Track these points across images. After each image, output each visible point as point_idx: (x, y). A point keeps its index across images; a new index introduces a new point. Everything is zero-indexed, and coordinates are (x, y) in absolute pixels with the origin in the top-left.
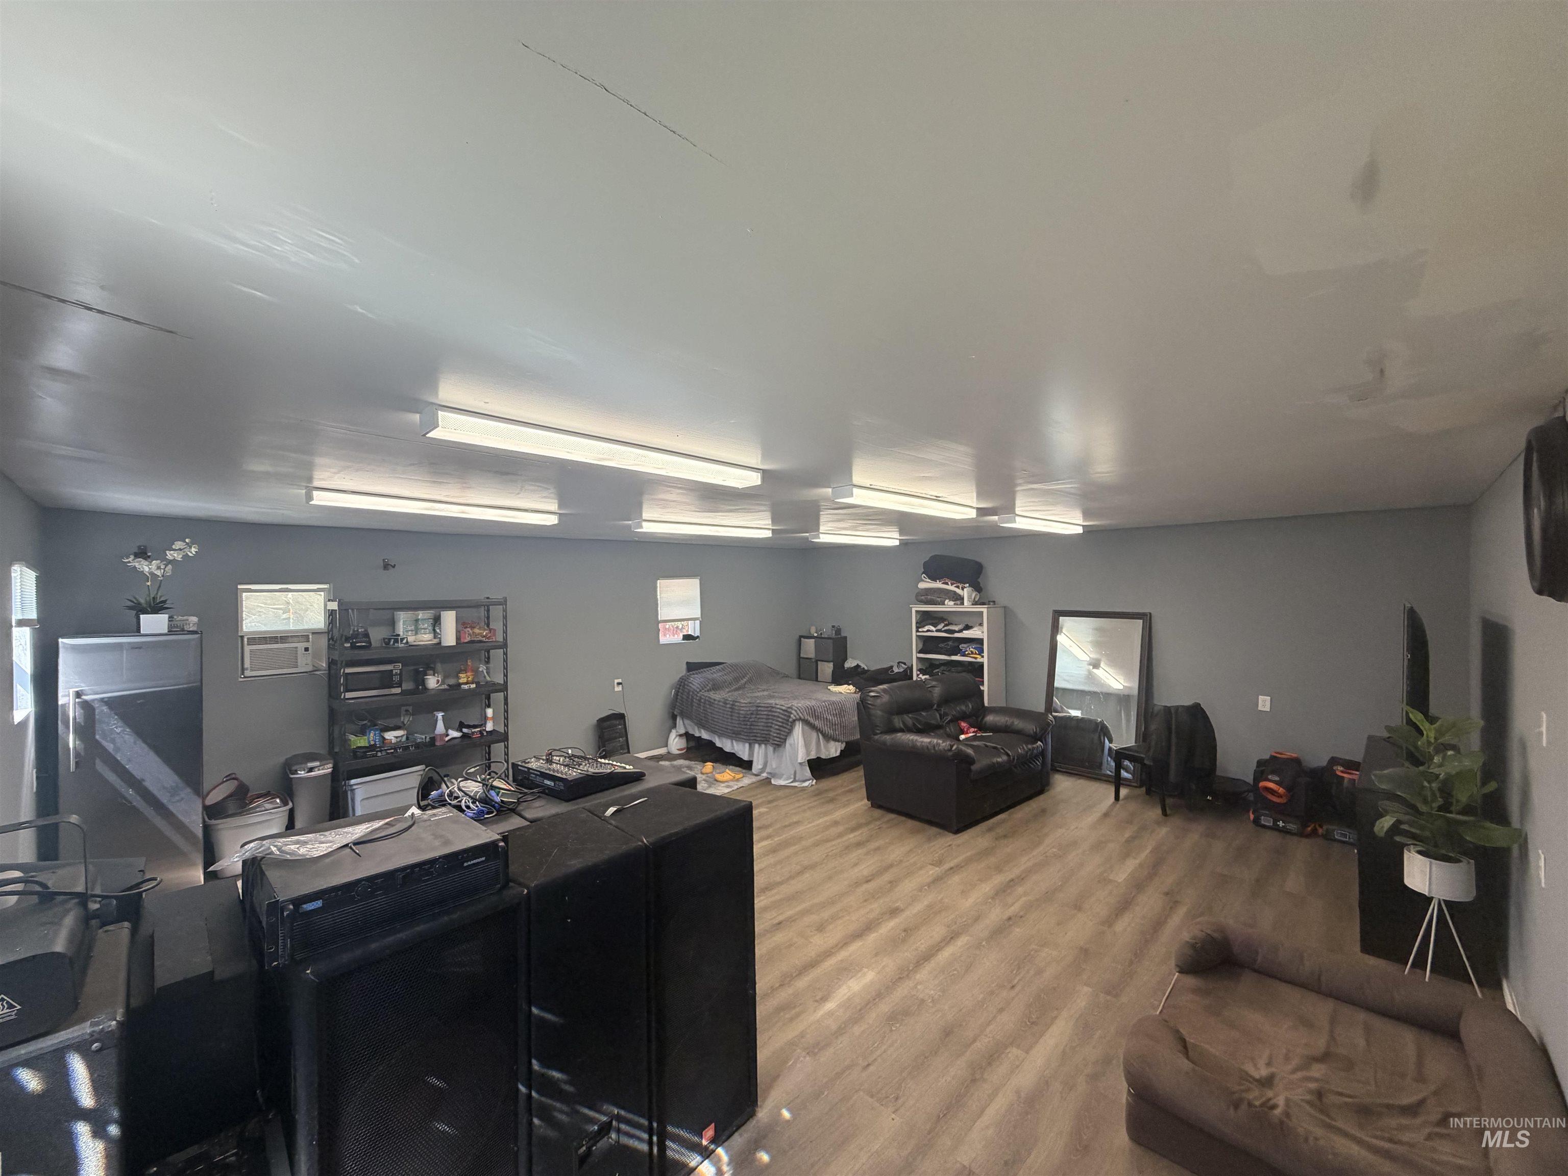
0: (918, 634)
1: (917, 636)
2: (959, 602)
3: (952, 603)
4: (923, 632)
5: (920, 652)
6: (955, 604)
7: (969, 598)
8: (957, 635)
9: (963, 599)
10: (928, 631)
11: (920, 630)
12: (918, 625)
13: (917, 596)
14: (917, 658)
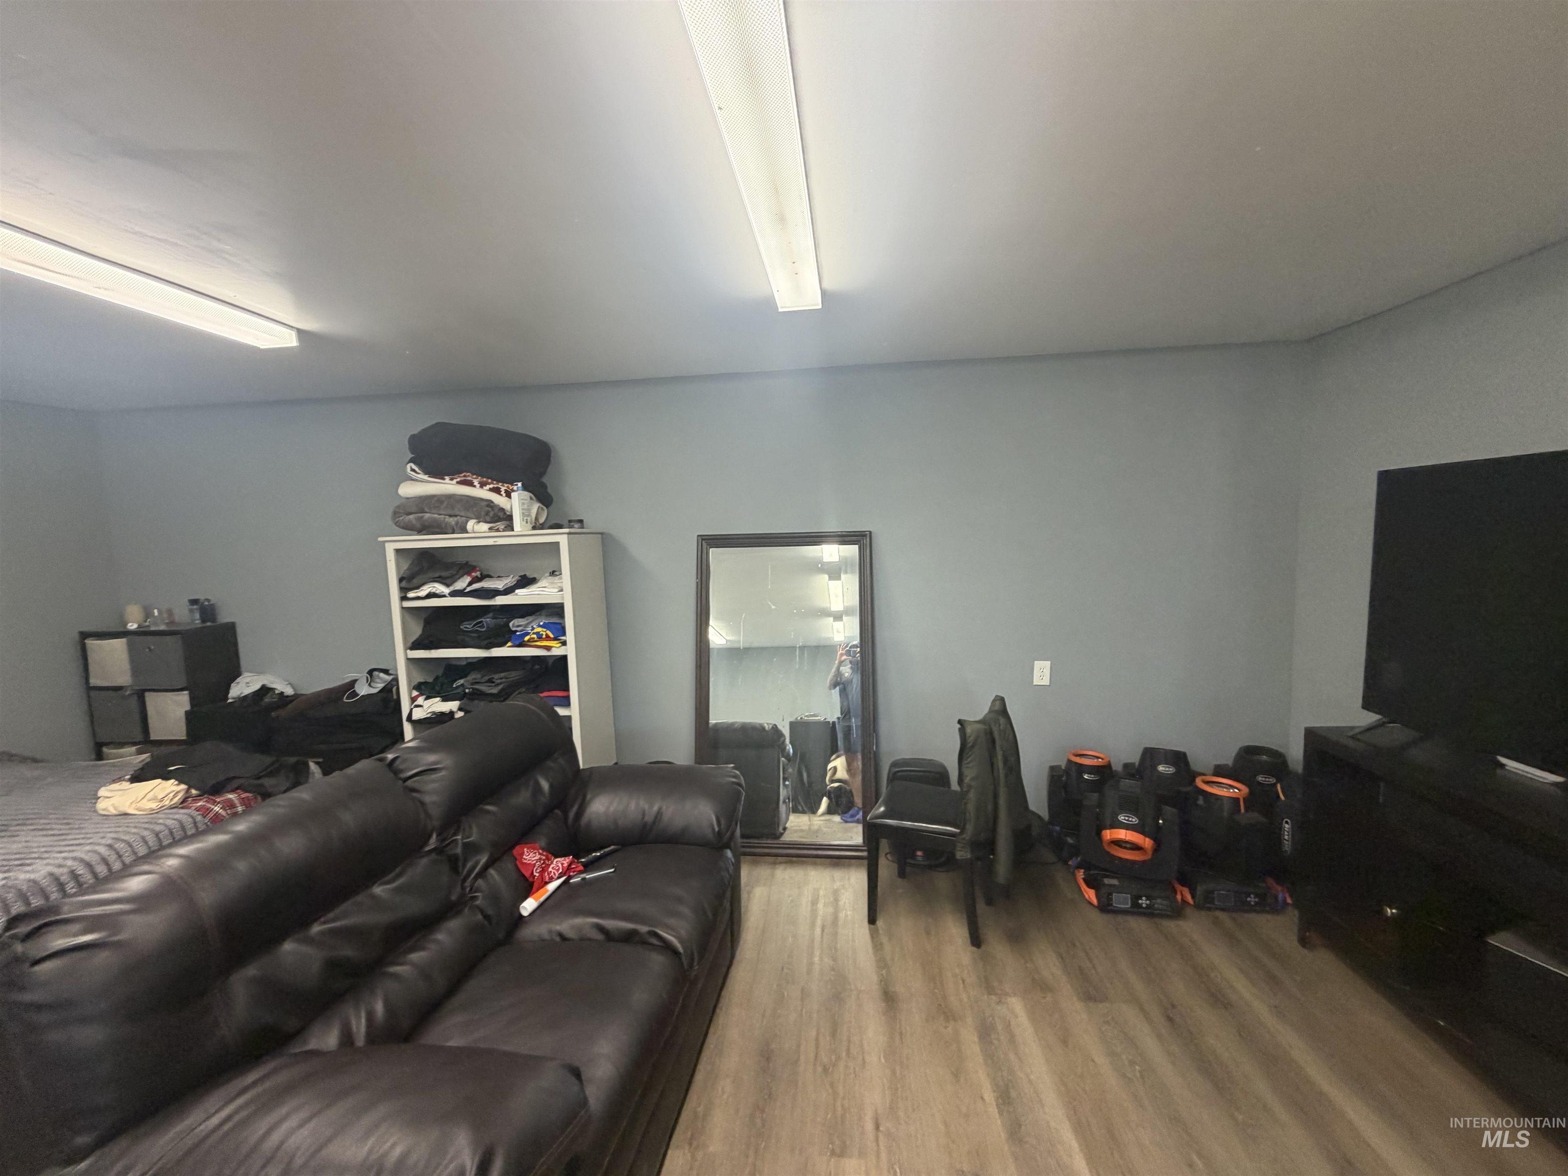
0: (407, 604)
1: (403, 609)
2: (501, 525)
3: (484, 527)
4: (418, 598)
5: (415, 646)
6: (490, 529)
7: (525, 514)
8: (500, 600)
9: (510, 518)
10: (430, 596)
11: (411, 595)
12: (404, 584)
13: (396, 514)
14: (410, 661)
